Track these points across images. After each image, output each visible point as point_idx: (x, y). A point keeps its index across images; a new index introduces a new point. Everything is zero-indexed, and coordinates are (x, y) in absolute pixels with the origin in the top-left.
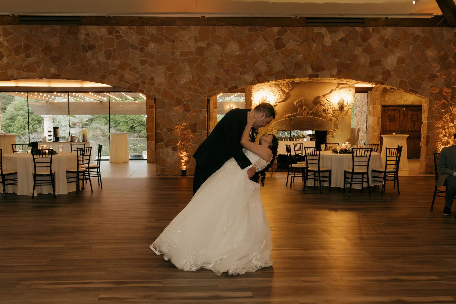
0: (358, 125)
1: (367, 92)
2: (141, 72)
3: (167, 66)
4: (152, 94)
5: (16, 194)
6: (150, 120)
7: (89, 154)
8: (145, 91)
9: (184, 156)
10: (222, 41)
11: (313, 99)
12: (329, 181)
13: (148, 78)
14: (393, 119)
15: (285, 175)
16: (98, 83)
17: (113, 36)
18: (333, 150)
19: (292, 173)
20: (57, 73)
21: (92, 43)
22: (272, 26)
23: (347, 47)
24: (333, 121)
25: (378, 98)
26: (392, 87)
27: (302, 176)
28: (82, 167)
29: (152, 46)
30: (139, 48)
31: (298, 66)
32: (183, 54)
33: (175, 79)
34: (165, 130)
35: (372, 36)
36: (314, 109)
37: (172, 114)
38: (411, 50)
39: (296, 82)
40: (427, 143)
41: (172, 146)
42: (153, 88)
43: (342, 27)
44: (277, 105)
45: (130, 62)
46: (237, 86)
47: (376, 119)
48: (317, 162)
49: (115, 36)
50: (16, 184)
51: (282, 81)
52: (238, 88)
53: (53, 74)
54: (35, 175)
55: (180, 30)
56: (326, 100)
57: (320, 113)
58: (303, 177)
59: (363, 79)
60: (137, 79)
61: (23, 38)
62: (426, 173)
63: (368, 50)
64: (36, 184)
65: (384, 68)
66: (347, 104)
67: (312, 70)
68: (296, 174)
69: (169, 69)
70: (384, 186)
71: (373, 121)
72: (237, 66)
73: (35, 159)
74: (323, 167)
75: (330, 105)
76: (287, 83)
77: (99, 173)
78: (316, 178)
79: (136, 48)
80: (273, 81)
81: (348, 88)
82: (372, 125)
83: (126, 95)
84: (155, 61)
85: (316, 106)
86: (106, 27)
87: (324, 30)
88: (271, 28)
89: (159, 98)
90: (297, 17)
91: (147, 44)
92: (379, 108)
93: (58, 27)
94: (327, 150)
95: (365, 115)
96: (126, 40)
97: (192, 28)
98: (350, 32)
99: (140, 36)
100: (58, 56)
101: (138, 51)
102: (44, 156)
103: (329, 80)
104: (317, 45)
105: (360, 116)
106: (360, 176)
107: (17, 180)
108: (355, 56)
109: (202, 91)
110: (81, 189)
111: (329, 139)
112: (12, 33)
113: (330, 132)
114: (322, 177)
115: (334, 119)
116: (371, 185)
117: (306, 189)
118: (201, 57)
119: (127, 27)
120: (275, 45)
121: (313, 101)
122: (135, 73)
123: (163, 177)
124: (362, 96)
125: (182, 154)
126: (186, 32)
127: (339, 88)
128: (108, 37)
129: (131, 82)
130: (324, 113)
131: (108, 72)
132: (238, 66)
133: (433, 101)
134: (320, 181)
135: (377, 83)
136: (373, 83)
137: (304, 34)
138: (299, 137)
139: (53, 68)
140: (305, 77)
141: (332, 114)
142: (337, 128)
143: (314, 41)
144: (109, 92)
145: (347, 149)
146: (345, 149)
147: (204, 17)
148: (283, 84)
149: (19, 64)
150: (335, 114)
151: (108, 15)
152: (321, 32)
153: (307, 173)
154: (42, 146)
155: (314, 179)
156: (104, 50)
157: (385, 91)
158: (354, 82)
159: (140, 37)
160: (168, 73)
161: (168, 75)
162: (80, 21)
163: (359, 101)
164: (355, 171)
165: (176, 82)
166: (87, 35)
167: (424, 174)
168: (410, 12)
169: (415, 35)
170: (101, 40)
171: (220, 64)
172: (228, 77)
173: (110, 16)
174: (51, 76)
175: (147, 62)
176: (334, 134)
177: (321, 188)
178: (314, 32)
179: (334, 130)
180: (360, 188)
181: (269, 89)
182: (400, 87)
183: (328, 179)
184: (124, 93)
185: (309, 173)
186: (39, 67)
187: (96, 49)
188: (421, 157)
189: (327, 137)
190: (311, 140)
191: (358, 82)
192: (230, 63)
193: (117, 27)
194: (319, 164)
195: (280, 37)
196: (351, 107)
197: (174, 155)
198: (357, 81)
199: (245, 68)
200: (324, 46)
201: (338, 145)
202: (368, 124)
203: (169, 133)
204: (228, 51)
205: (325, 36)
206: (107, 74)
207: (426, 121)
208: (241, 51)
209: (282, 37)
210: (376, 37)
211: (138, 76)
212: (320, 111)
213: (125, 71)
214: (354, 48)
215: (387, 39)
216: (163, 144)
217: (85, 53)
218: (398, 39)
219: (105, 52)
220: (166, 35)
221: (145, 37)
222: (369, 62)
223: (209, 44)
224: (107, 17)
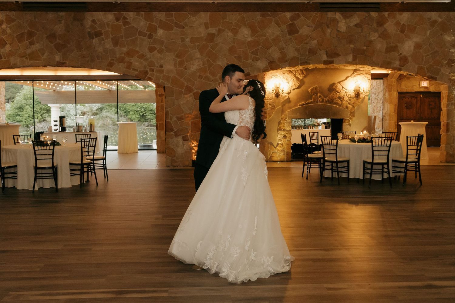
0: (374, 112)
1: (382, 79)
2: (149, 59)
3: (176, 53)
4: (161, 81)
5: (16, 188)
6: (160, 108)
7: (94, 145)
8: (153, 78)
9: (194, 146)
10: (233, 27)
11: (328, 86)
12: (347, 172)
13: (156, 66)
14: (409, 106)
15: (301, 165)
16: (104, 70)
17: (120, 23)
18: (350, 139)
19: (308, 163)
20: (61, 61)
21: (98, 30)
22: (285, 12)
23: (362, 32)
24: (349, 109)
25: (394, 85)
26: (410, 73)
27: (318, 166)
28: (87, 159)
29: (161, 32)
30: (148, 34)
31: (312, 52)
32: (193, 40)
33: (185, 66)
34: (174, 119)
35: (388, 21)
36: (329, 97)
37: (182, 102)
38: (428, 35)
39: (310, 69)
40: (448, 130)
41: (182, 136)
42: (162, 75)
43: (357, 13)
44: (291, 92)
45: (138, 49)
46: (249, 73)
47: (393, 106)
48: (334, 152)
49: (123, 22)
50: (16, 177)
51: (296, 68)
52: (250, 75)
53: (57, 62)
54: (36, 168)
55: (190, 16)
56: (342, 88)
57: (334, 102)
58: (320, 167)
59: (380, 64)
60: (145, 67)
61: (26, 25)
62: (447, 162)
63: (384, 36)
64: (37, 178)
65: (401, 54)
66: (364, 91)
67: (327, 56)
68: (312, 164)
69: (178, 56)
70: (405, 176)
71: (390, 108)
72: (249, 52)
73: (36, 151)
74: (341, 157)
75: (346, 93)
76: (301, 70)
77: (105, 165)
78: (334, 168)
79: (144, 35)
80: (287, 68)
81: (363, 74)
83: (136, 84)
84: (164, 48)
85: (330, 94)
86: (114, 14)
87: (338, 15)
88: (284, 14)
89: (168, 86)
90: (310, 2)
91: (155, 31)
92: (395, 95)
93: (63, 14)
94: (344, 139)
95: (381, 102)
96: (133, 26)
97: (203, 14)
98: (364, 17)
99: (148, 23)
100: (63, 43)
101: (147, 37)
102: (45, 148)
103: (345, 66)
104: (332, 31)
105: (376, 103)
106: (380, 167)
107: (17, 174)
108: (371, 42)
109: (213, 79)
110: (86, 182)
111: (345, 127)
112: (14, 20)
113: (346, 120)
114: (340, 167)
115: (350, 106)
116: (392, 175)
117: (323, 180)
118: (211, 43)
119: (135, 13)
120: (288, 31)
121: (328, 89)
122: (144, 60)
123: (172, 168)
124: (378, 83)
125: (193, 144)
126: (196, 18)
127: (354, 75)
128: (116, 23)
129: (139, 70)
130: (340, 100)
131: (115, 60)
133: (452, 87)
134: (338, 172)
135: (394, 69)
136: (390, 69)
137: (318, 19)
138: (313, 126)
139: (58, 56)
140: (319, 63)
141: (347, 101)
142: (354, 116)
143: (328, 27)
144: (117, 80)
145: (366, 137)
146: (363, 138)
147: (215, 2)
148: (297, 70)
149: (23, 51)
150: (351, 101)
151: (115, 1)
152: (336, 18)
153: (324, 164)
154: (44, 136)
155: (332, 169)
156: (111, 36)
157: (401, 77)
158: (370, 68)
160: (178, 60)
161: (177, 62)
162: (86, 7)
163: (375, 87)
164: (375, 161)
165: (186, 69)
166: (93, 21)
167: (444, 163)
169: (431, 20)
170: (108, 26)
171: (232, 50)
173: (118, 2)
174: (56, 64)
175: (155, 49)
176: (351, 122)
177: (339, 179)
178: (328, 18)
179: (351, 118)
180: (380, 179)
181: (282, 76)
182: (417, 73)
183: (347, 169)
184: (133, 82)
185: (326, 164)
186: (43, 54)
187: (103, 36)
188: (441, 145)
189: (343, 125)
190: (326, 128)
191: (375, 68)
192: (242, 50)
193: (125, 14)
194: (336, 154)
195: (293, 23)
196: (367, 94)
197: (185, 145)
198: (373, 68)
199: (257, 55)
200: (339, 31)
201: (355, 134)
202: (384, 111)
203: (179, 122)
204: (239, 37)
205: (339, 21)
206: (114, 62)
207: (446, 109)
208: (253, 37)
209: (295, 22)
210: (392, 22)
211: (147, 63)
212: (336, 99)
213: (132, 58)
214: (369, 33)
215: (403, 24)
216: (173, 134)
217: (91, 40)
218: (415, 25)
219: (112, 39)
220: (176, 21)
221: (154, 23)
222: (385, 47)
223: (219, 30)
224: (114, 3)
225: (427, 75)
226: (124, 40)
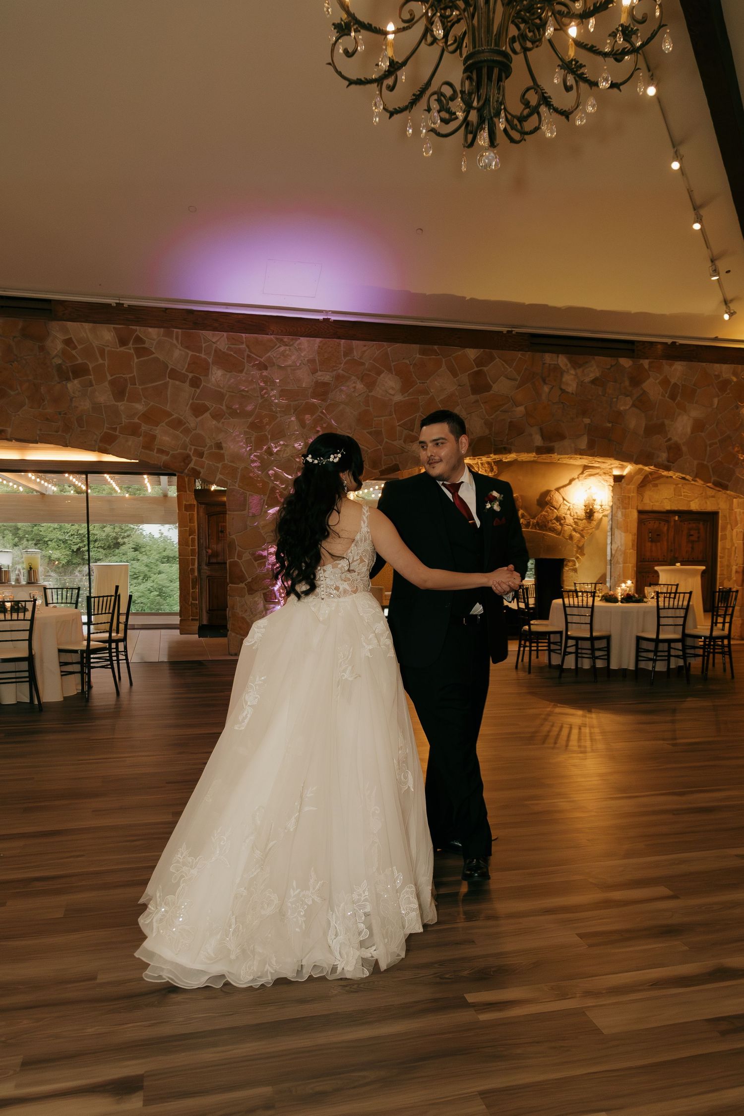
2: (194, 430)
3: (250, 420)
4: (220, 478)
8: (202, 471)
10: (365, 372)
11: (538, 497)
13: (208, 445)
14: (656, 537)
17: (130, 349)
21: (80, 361)
22: (465, 347)
23: (604, 396)
24: (576, 540)
25: (632, 496)
26: (684, 476)
29: (217, 375)
30: (190, 377)
31: (516, 429)
32: (285, 394)
33: (269, 447)
34: (247, 556)
35: (649, 376)
36: (539, 516)
37: (262, 523)
38: (715, 406)
39: (506, 460)
41: (261, 592)
42: (220, 465)
43: (596, 357)
45: (168, 408)
46: (396, 464)
47: (630, 537)
49: (136, 349)
51: (483, 459)
55: (278, 344)
56: (562, 499)
57: (550, 525)
59: (635, 458)
60: (185, 447)
63: (642, 403)
65: (670, 439)
66: (601, 506)
67: (543, 438)
69: (253, 426)
71: (625, 540)
72: (398, 424)
75: (569, 509)
76: (488, 463)
79: (181, 378)
81: (600, 475)
82: (623, 548)
84: (224, 408)
85: (542, 511)
86: (115, 328)
87: (562, 361)
88: (464, 350)
89: (235, 487)
90: (512, 331)
91: (206, 370)
92: (635, 515)
96: (158, 358)
97: (305, 342)
98: (609, 367)
99: (190, 353)
101: (187, 384)
103: (571, 458)
104: (551, 389)
108: (620, 414)
111: (568, 575)
113: (569, 561)
115: (577, 535)
118: (321, 403)
119: (162, 331)
120: (472, 386)
121: (538, 501)
122: (181, 432)
126: (290, 348)
127: (584, 475)
128: (118, 350)
129: (171, 452)
130: (558, 524)
131: (118, 429)
132: (399, 426)
135: (657, 465)
137: (526, 365)
140: (527, 451)
141: (572, 526)
142: (583, 554)
143: (544, 381)
147: (329, 319)
148: (482, 464)
150: (578, 525)
151: (117, 301)
152: (558, 364)
156: (109, 378)
157: (644, 483)
158: (617, 463)
159: (192, 355)
160: (254, 434)
162: (50, 310)
165: (270, 453)
166: (69, 342)
168: (713, 336)
169: (721, 379)
170: (102, 356)
171: (363, 419)
172: (380, 447)
173: (123, 304)
175: (205, 409)
176: (577, 565)
178: (544, 364)
182: (697, 476)
187: (91, 375)
189: (564, 570)
191: (625, 463)
192: (383, 419)
193: (139, 330)
195: (481, 369)
196: (606, 513)
197: (268, 609)
199: (412, 430)
200: (563, 391)
202: (614, 546)
203: (256, 563)
204: (378, 392)
205: (565, 371)
206: (117, 433)
207: (742, 542)
208: (406, 394)
209: (485, 369)
210: (656, 380)
211: (188, 440)
212: (551, 521)
213: (157, 426)
214: (617, 398)
215: (675, 384)
216: (244, 588)
217: (64, 382)
218: (694, 385)
219: (112, 383)
220: (249, 353)
221: (203, 356)
222: (644, 425)
223: (338, 378)
224: (115, 305)
225: (713, 479)
226: (137, 386)
